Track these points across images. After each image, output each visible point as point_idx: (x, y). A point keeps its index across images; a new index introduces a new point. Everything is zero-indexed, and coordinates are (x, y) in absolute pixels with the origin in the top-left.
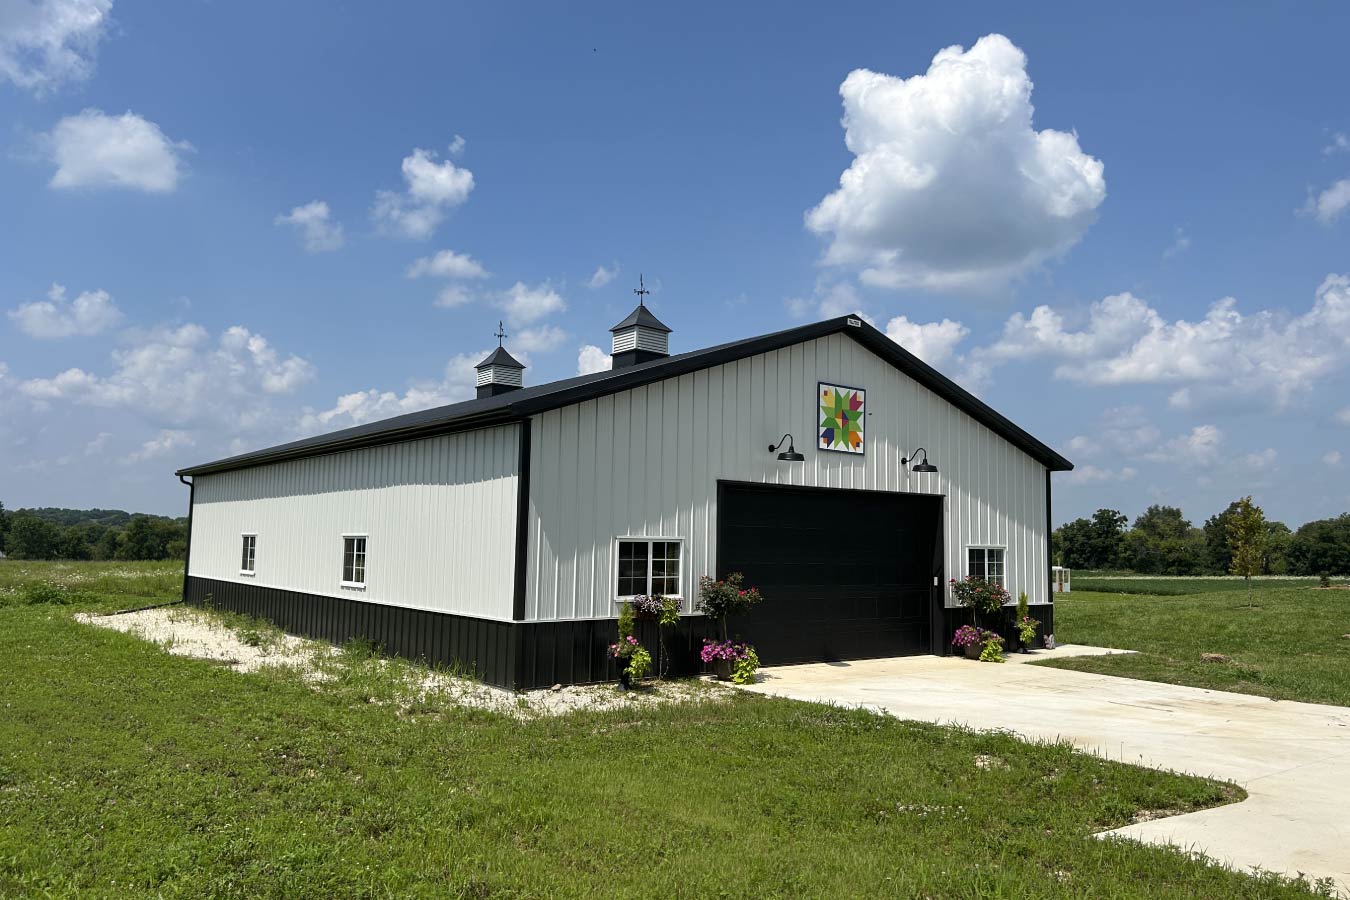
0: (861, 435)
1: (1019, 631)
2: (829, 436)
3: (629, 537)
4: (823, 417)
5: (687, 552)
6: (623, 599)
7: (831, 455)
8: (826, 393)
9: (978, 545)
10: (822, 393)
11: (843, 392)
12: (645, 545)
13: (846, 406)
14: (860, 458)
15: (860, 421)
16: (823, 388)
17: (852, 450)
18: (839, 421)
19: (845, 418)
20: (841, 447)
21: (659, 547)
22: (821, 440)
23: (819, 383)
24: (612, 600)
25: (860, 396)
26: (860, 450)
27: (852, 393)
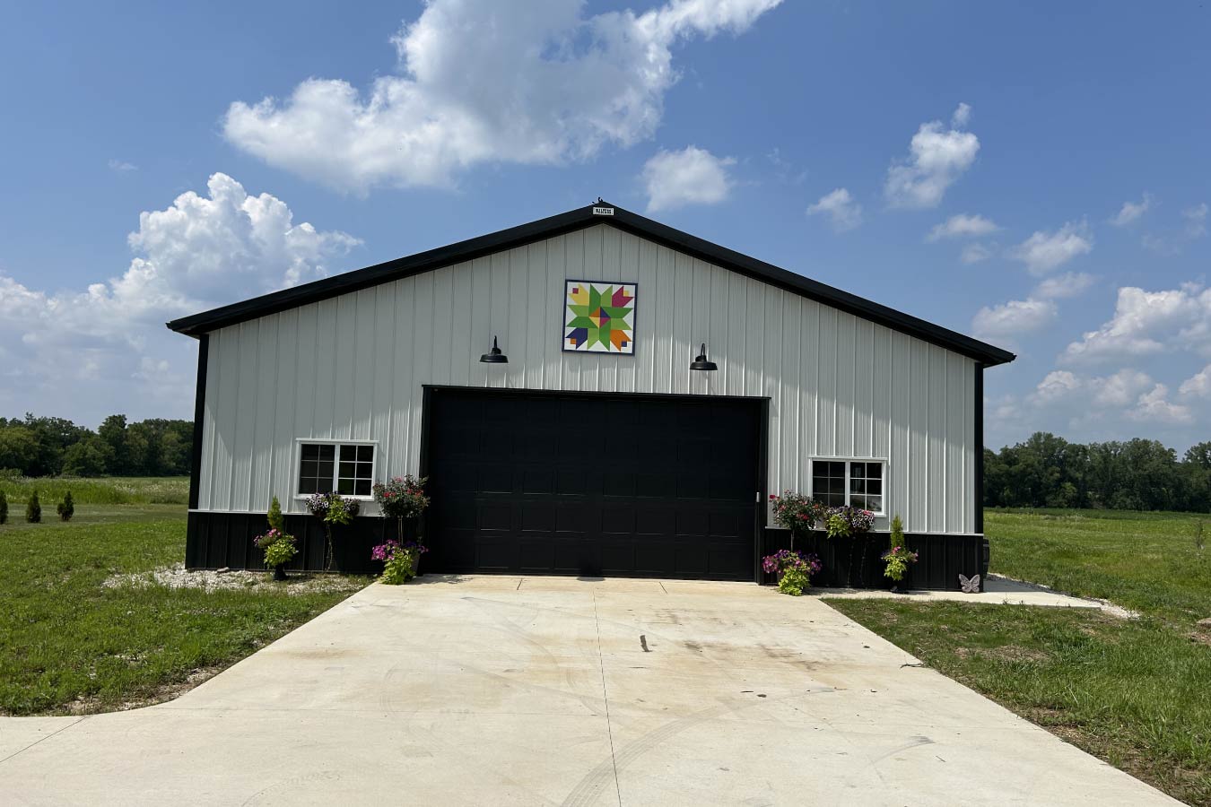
0: (629, 334)
1: (885, 564)
2: (580, 335)
3: (310, 440)
4: (571, 316)
5: (380, 454)
6: (304, 496)
7: (585, 357)
8: (575, 291)
9: (832, 456)
10: (570, 291)
11: (602, 288)
12: (332, 448)
13: (607, 304)
14: (629, 358)
15: (629, 318)
16: (571, 286)
17: (613, 349)
18: (596, 321)
19: (604, 316)
20: (598, 346)
21: (347, 451)
22: (568, 341)
23: (567, 281)
24: (291, 498)
25: (629, 291)
26: (628, 349)
27: (616, 288)
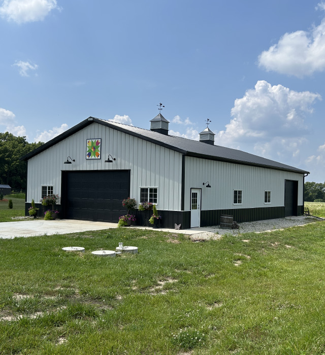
0: (99, 153)
2: (89, 155)
3: (43, 185)
4: (88, 149)
5: (54, 189)
7: (91, 160)
9: (144, 187)
11: (94, 141)
12: (46, 187)
13: (95, 145)
14: (100, 160)
15: (99, 148)
16: (88, 141)
17: (96, 158)
18: (93, 150)
19: (94, 148)
20: (93, 157)
21: (49, 188)
22: (87, 156)
23: (87, 139)
24: (40, 199)
25: (99, 141)
26: (99, 158)
27: (97, 140)
